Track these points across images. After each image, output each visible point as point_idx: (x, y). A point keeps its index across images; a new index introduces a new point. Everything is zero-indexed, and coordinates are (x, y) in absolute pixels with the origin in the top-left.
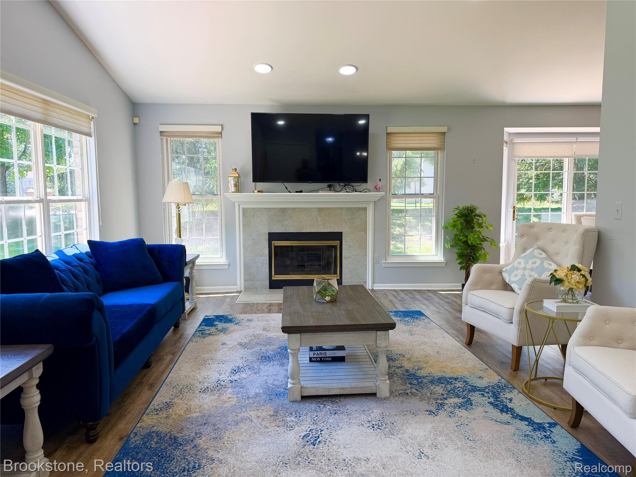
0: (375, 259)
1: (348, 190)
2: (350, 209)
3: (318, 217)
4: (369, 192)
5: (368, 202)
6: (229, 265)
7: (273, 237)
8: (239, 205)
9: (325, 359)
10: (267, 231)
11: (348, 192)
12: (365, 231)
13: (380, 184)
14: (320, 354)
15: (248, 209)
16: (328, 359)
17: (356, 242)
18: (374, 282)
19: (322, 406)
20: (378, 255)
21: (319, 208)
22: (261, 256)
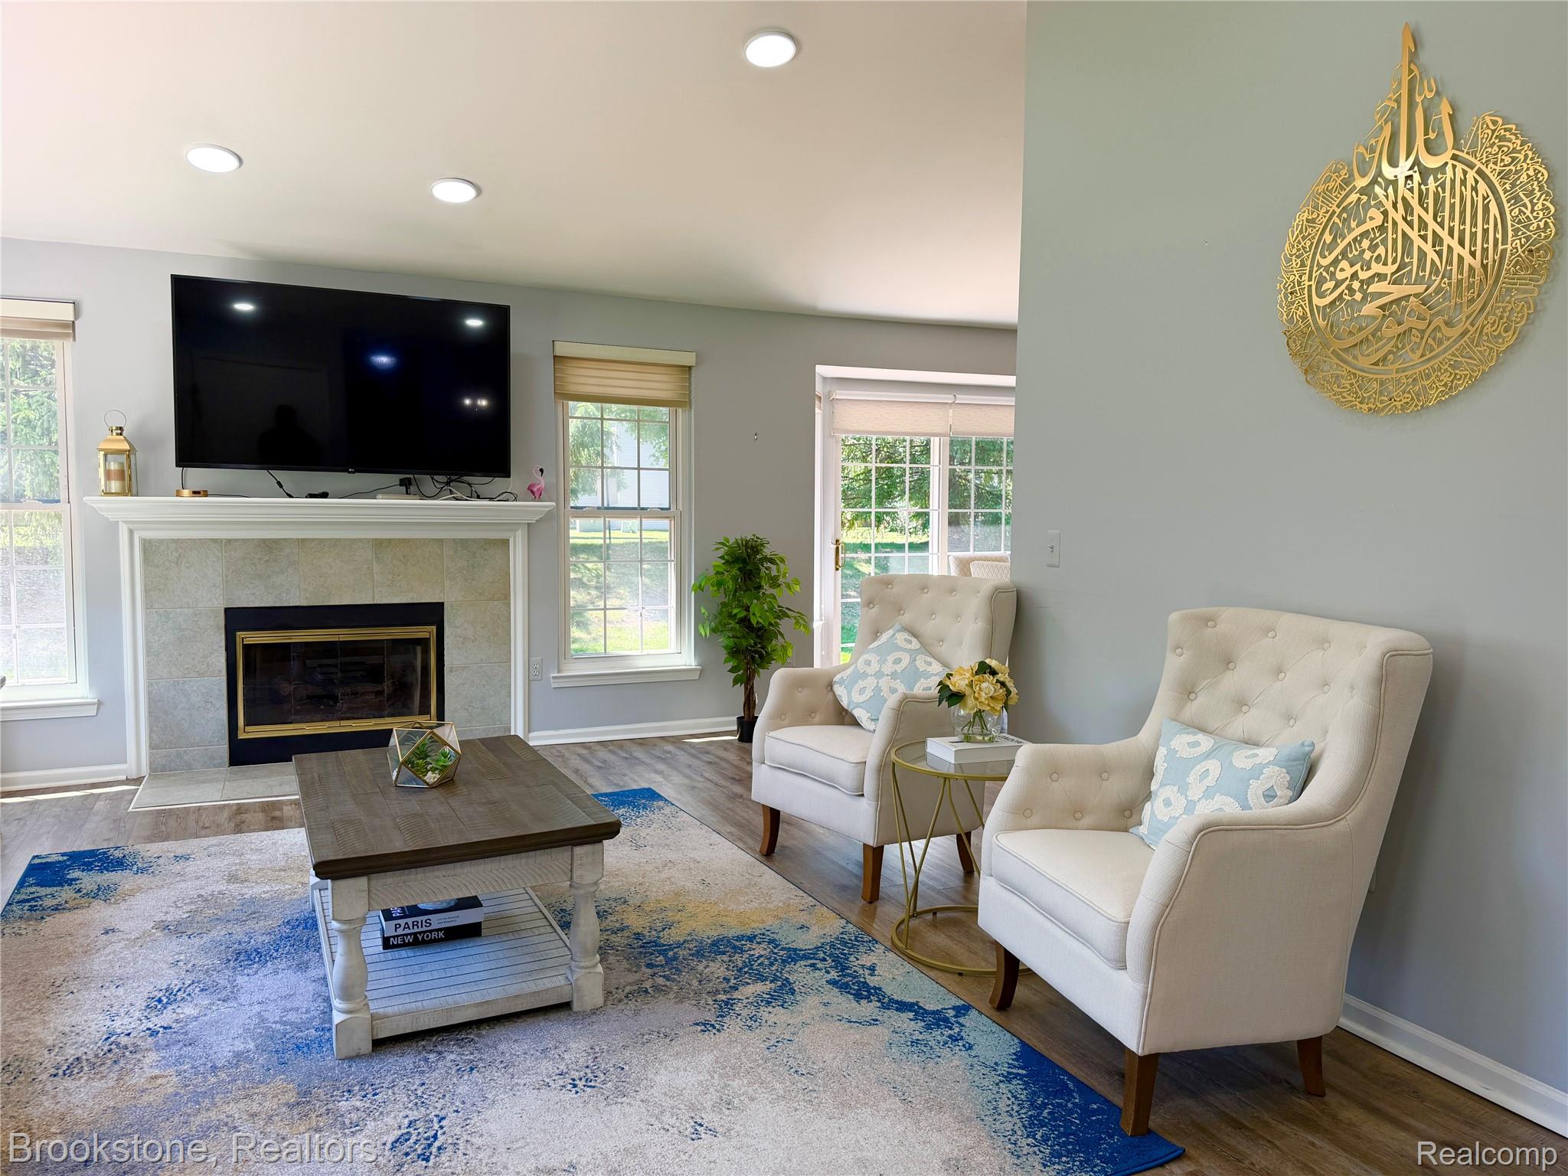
0: (532, 671)
1: (459, 495)
2: (463, 543)
3: (374, 563)
4: (516, 500)
5: (513, 526)
6: (99, 704)
7: (237, 619)
8: (131, 532)
9: (428, 936)
10: (221, 604)
11: (457, 500)
12: (506, 597)
13: (542, 482)
14: (413, 925)
15: (161, 541)
16: (434, 935)
17: (482, 628)
18: (529, 729)
19: (432, 1057)
20: (540, 658)
21: (376, 539)
22: (201, 674)
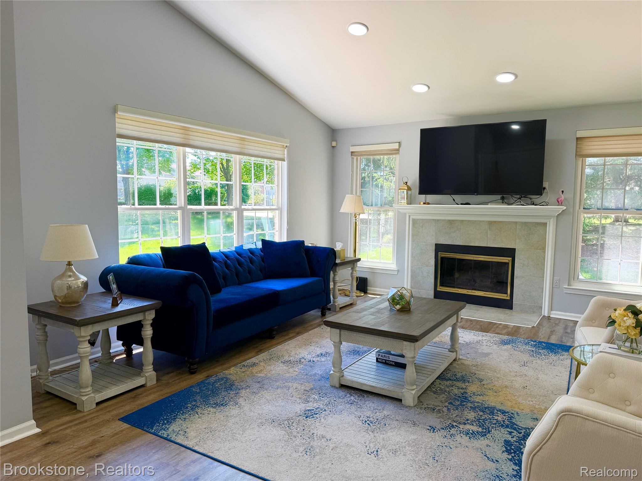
0: (554, 283)
2: (525, 224)
4: (547, 205)
5: (549, 217)
6: (398, 271)
7: (439, 248)
8: (409, 216)
10: (434, 242)
11: (522, 205)
12: (544, 249)
13: (563, 197)
14: (384, 357)
15: (418, 219)
16: (391, 363)
17: (532, 261)
18: (551, 309)
20: (559, 278)
21: (489, 221)
22: (427, 266)
